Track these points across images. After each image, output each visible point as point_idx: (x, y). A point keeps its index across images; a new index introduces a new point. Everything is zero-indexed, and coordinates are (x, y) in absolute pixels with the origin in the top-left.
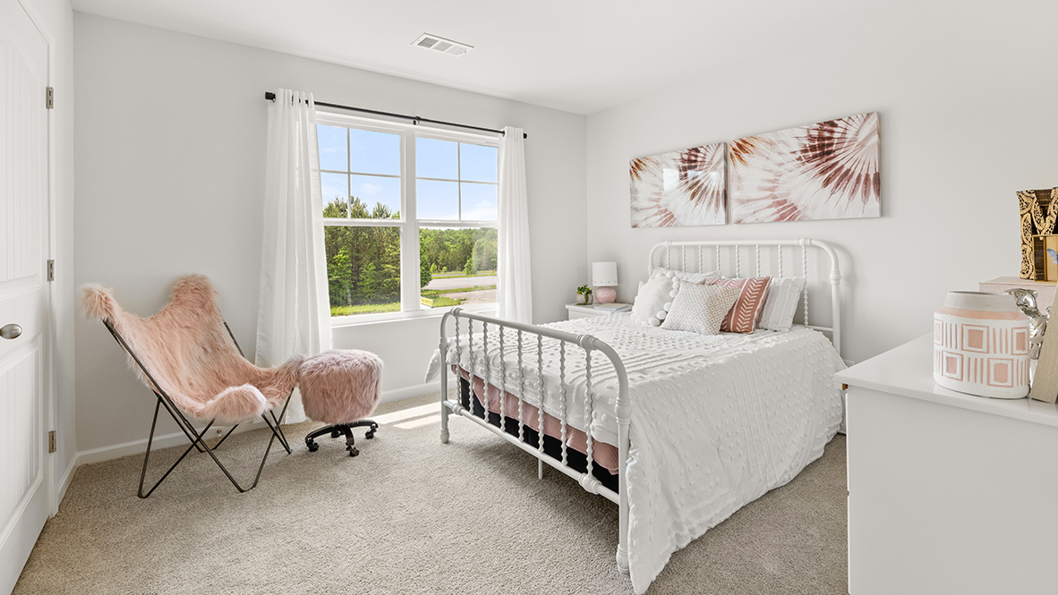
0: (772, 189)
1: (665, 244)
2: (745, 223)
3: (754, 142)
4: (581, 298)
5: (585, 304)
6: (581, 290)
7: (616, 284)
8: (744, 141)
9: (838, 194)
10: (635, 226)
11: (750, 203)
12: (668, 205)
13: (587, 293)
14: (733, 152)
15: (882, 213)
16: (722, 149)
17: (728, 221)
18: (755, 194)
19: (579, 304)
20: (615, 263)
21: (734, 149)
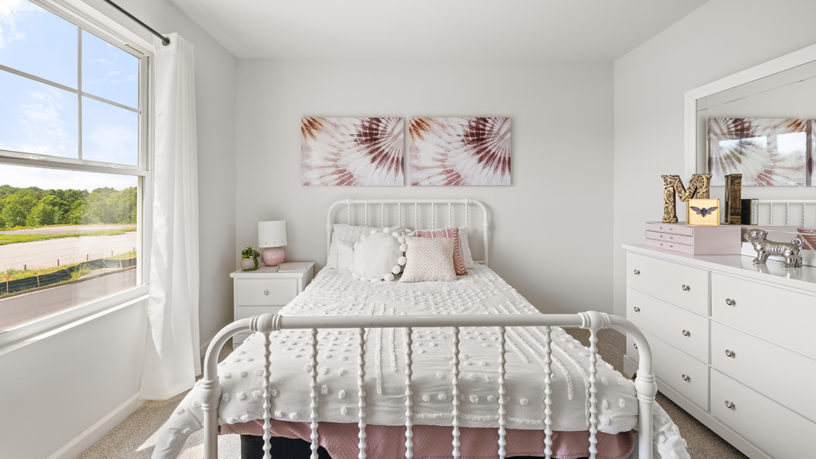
0: (442, 161)
1: (347, 202)
2: (420, 185)
3: (430, 123)
4: (249, 262)
5: (255, 268)
6: (247, 253)
7: (285, 244)
8: (421, 120)
9: (488, 168)
10: (307, 184)
11: (425, 170)
12: (347, 166)
13: (256, 256)
14: (412, 127)
15: (512, 183)
16: (401, 123)
17: (405, 183)
18: (429, 163)
19: (246, 270)
20: (285, 221)
21: (413, 125)
